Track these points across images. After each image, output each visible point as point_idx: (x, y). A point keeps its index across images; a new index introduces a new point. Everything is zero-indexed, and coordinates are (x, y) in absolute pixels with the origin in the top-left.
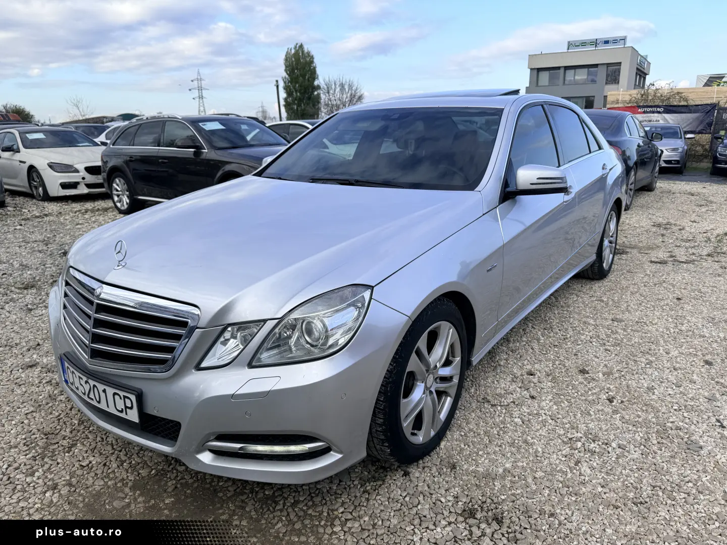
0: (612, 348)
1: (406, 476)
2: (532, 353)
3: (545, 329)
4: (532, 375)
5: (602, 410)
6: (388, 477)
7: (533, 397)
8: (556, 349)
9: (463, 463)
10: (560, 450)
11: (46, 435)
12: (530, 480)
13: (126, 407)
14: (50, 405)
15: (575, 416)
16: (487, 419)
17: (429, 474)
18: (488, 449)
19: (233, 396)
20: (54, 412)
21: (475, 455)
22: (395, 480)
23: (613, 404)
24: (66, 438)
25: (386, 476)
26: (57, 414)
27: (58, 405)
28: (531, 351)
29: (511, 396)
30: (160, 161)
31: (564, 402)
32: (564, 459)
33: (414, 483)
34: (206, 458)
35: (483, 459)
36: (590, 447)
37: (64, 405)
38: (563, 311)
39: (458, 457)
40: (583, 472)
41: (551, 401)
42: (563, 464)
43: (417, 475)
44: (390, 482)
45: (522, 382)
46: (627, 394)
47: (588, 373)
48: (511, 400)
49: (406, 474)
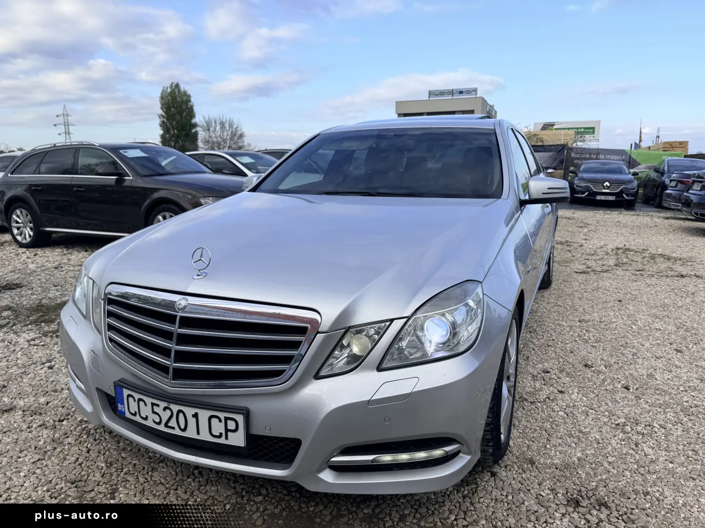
0: (596, 344)
1: (494, 476)
2: (535, 353)
3: (531, 332)
4: (547, 372)
5: (626, 397)
6: (478, 480)
7: (561, 392)
8: (553, 349)
9: (538, 458)
10: (615, 436)
11: (72, 483)
12: (606, 465)
13: (227, 430)
14: (59, 450)
15: (607, 404)
16: (533, 415)
17: (514, 472)
18: (552, 442)
19: (369, 402)
20: (68, 457)
21: (543, 449)
22: (486, 481)
23: (631, 391)
24: (101, 484)
25: (476, 479)
26: (73, 459)
27: (69, 449)
28: (533, 351)
29: (542, 392)
30: (75, 189)
31: (590, 394)
32: (623, 443)
33: (507, 482)
34: (327, 476)
35: (553, 452)
36: (638, 430)
37: (77, 448)
38: (534, 316)
39: (530, 453)
40: (647, 452)
41: (578, 393)
42: (625, 447)
43: (504, 474)
44: (483, 484)
45: (544, 380)
46: (635, 381)
47: (592, 367)
48: (545, 396)
49: (494, 474)
